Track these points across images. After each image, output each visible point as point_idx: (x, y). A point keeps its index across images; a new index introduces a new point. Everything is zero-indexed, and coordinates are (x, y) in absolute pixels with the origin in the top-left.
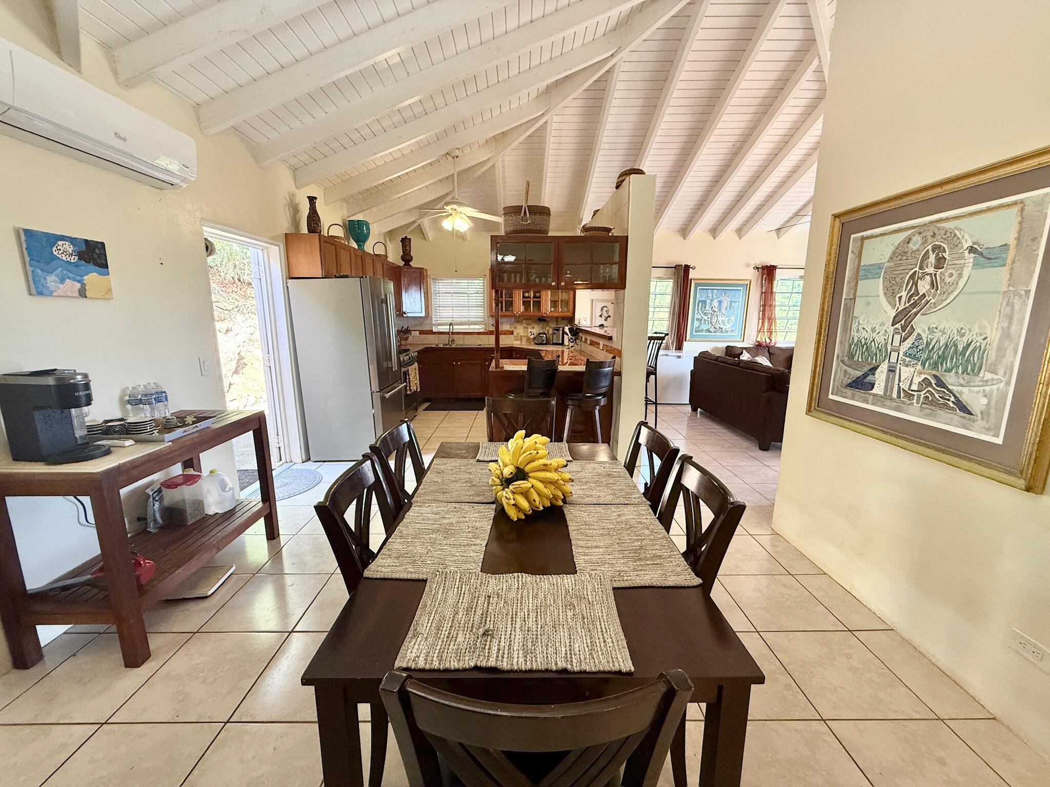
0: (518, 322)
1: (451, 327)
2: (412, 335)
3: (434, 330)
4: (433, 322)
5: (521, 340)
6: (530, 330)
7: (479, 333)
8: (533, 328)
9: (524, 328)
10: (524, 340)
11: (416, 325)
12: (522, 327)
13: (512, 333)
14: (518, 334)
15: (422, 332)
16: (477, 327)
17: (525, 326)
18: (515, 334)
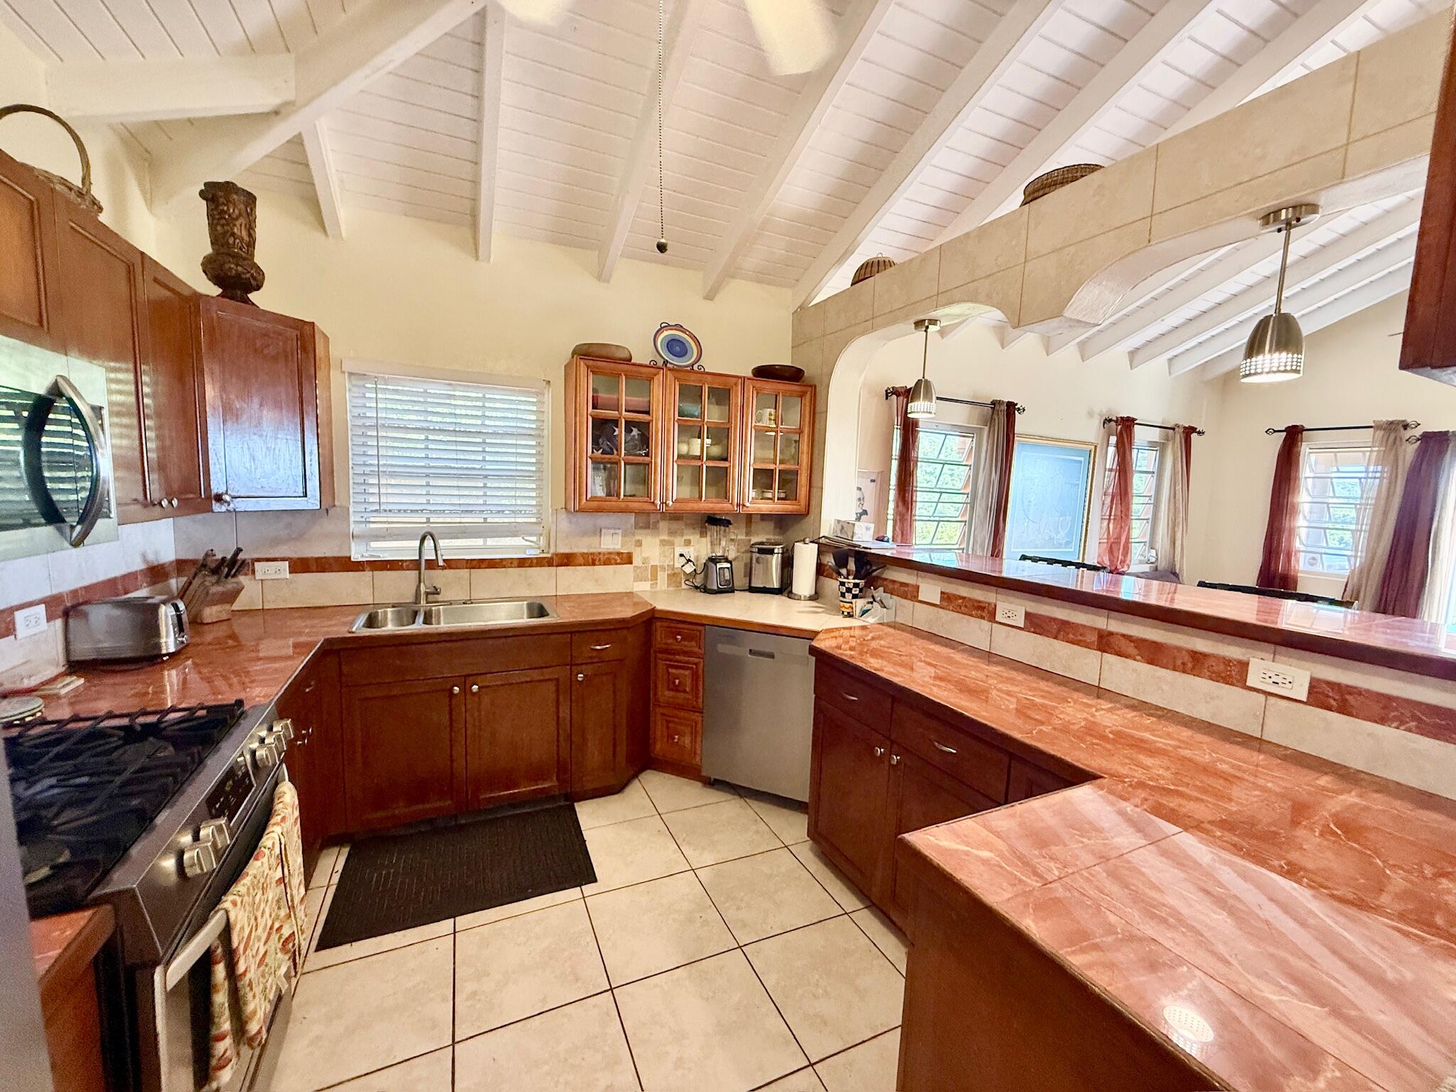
0: (647, 526)
1: (429, 543)
2: (259, 575)
3: (356, 556)
4: (353, 528)
5: (654, 577)
6: (678, 550)
7: (522, 563)
8: (688, 543)
9: (663, 543)
10: (662, 577)
11: (276, 542)
12: (657, 540)
13: (628, 559)
14: (645, 560)
15: (300, 566)
16: (518, 541)
17: (665, 537)
18: (637, 560)
